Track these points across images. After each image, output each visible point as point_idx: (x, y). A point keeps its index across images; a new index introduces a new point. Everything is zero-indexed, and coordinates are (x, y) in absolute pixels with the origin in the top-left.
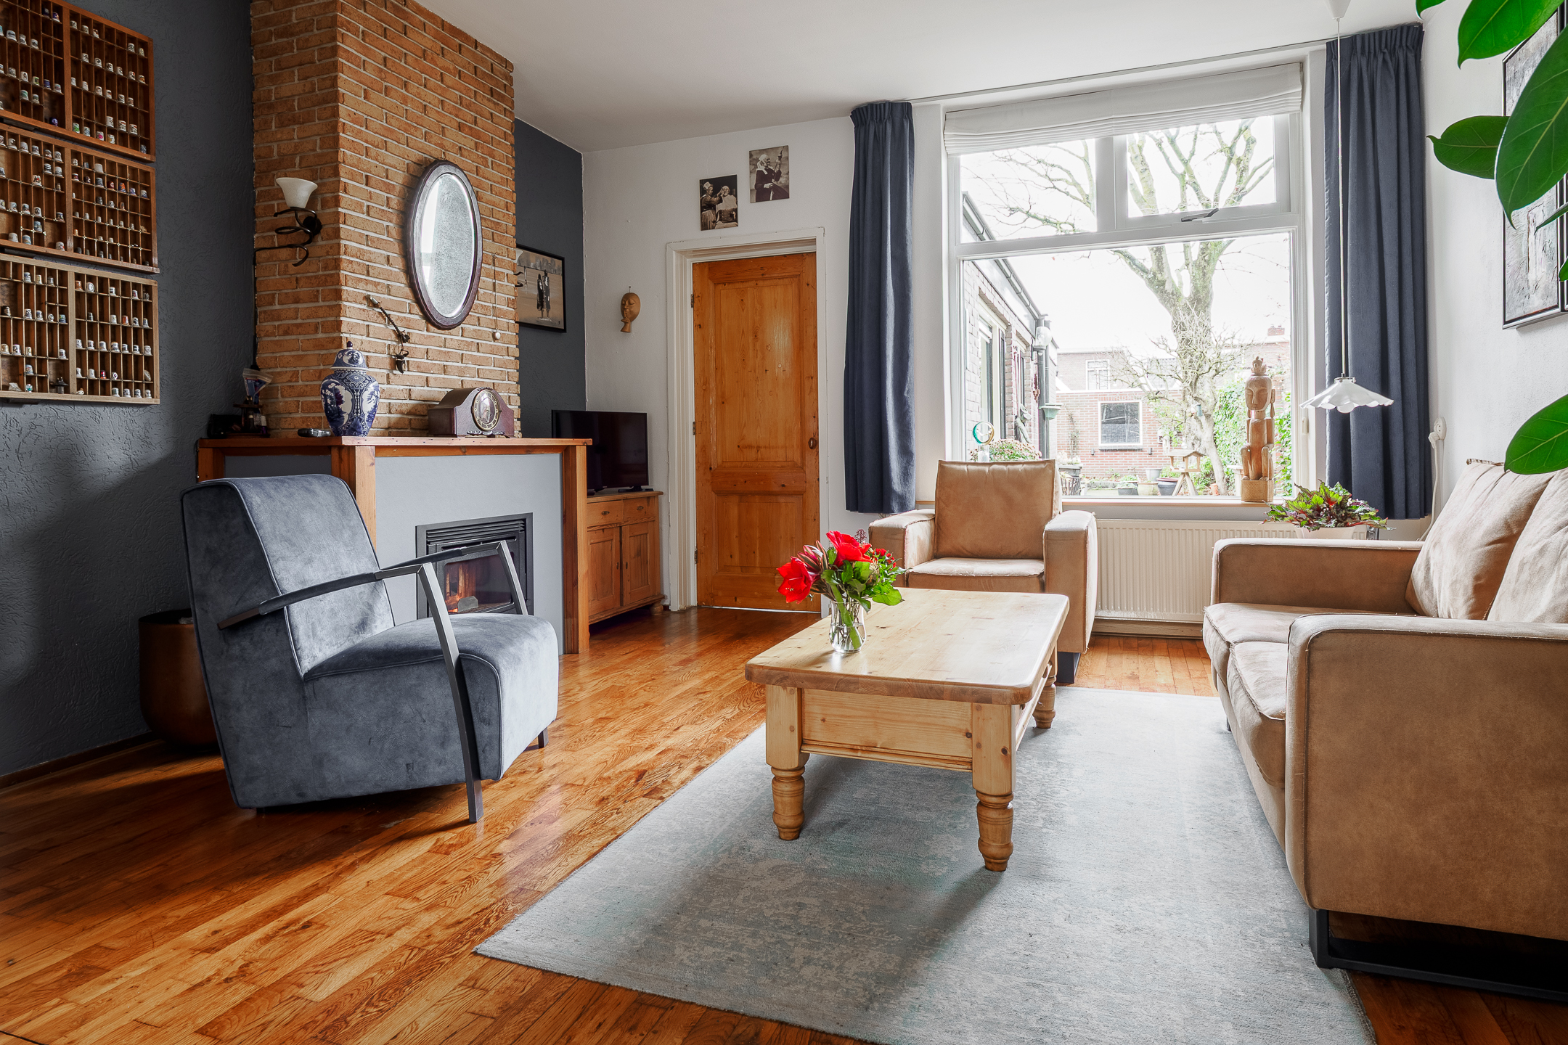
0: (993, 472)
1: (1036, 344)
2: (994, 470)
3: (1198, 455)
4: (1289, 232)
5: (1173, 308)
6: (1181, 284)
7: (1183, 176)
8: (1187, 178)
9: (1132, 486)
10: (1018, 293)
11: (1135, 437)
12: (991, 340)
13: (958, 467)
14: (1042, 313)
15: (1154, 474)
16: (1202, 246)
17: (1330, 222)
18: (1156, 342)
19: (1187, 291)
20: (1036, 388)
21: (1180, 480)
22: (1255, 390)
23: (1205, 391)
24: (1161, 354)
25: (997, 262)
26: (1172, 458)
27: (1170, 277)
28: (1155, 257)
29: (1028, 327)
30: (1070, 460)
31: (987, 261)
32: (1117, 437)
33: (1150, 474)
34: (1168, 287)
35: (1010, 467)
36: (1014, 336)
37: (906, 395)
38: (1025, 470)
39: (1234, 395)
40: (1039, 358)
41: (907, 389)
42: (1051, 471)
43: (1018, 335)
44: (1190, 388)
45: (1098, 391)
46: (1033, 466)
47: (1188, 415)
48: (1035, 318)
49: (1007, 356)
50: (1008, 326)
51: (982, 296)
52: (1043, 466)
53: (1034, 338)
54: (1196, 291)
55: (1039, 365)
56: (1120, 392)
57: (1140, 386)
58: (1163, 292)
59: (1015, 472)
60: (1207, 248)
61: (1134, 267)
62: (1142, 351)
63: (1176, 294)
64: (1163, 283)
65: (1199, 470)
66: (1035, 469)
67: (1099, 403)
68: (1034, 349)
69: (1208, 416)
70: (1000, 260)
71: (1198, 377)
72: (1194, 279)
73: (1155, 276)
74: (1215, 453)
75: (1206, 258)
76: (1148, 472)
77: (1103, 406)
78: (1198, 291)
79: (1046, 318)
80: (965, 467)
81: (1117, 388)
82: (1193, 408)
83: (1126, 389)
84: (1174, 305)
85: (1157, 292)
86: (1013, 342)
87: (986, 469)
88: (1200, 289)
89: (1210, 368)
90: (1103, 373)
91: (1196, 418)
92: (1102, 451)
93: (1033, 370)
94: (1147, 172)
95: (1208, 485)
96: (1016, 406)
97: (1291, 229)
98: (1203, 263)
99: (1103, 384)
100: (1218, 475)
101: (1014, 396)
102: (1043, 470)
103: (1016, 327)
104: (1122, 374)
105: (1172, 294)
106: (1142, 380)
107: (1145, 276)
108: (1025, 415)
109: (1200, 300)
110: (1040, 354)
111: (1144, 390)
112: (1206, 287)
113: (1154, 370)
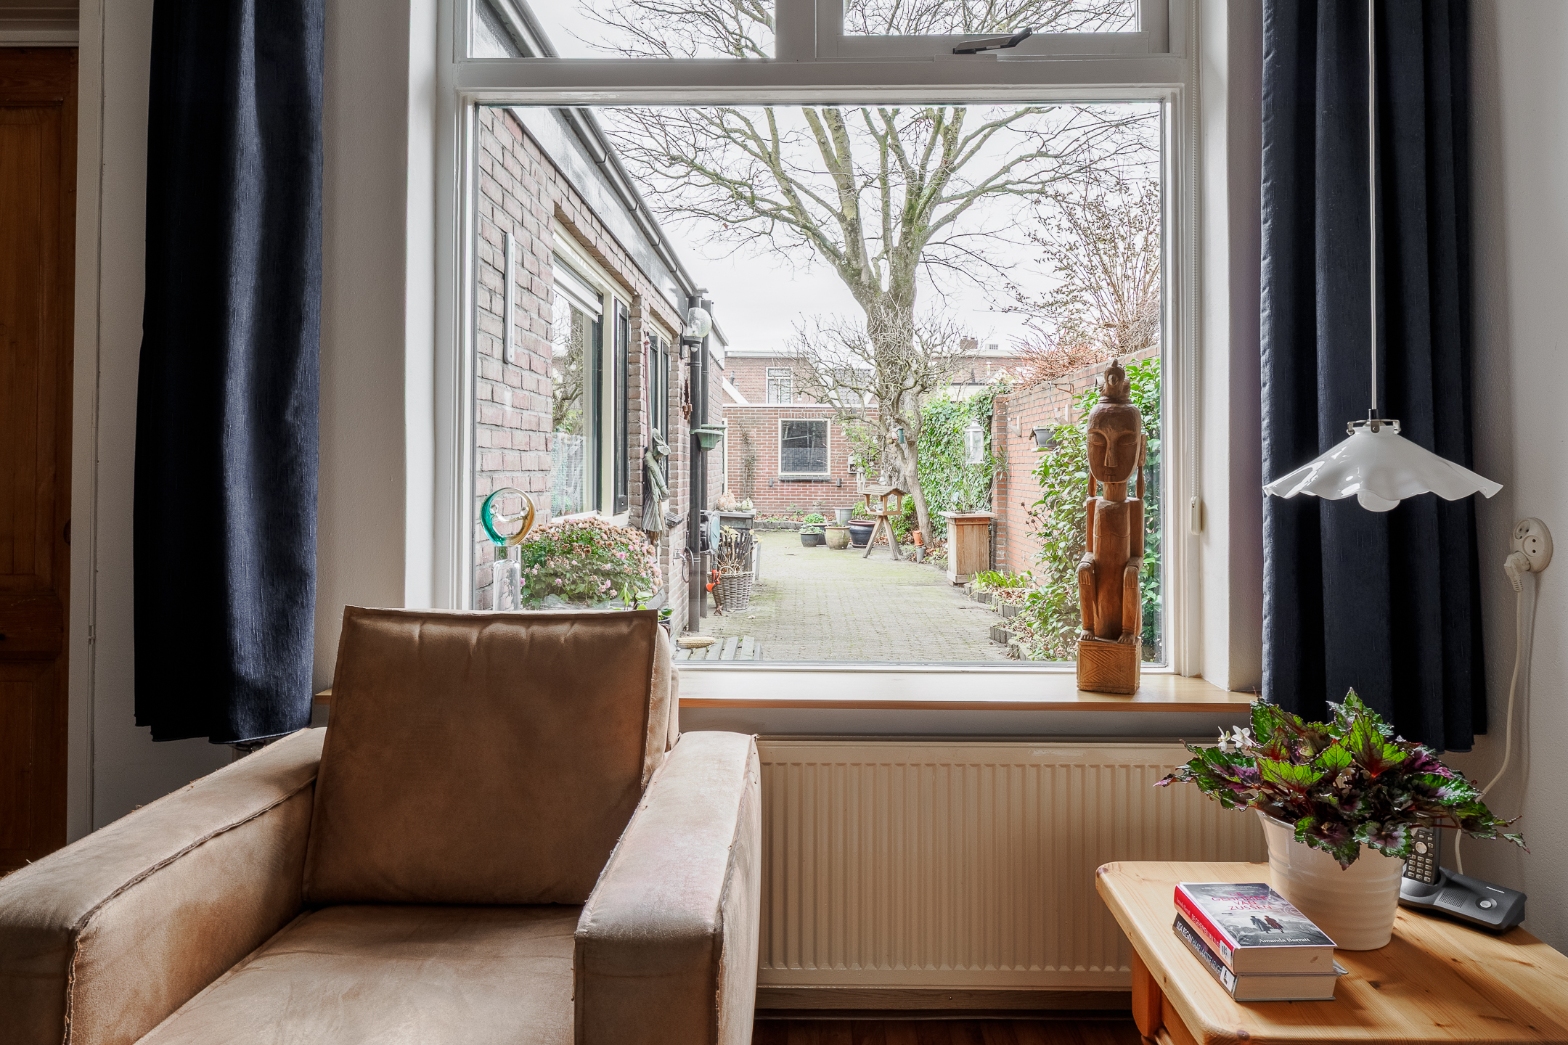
0: (489, 645)
1: (688, 333)
2: (492, 638)
3: (898, 492)
4: (1162, 101)
5: (870, 305)
6: (879, 275)
7: (885, 137)
8: (889, 141)
9: (818, 531)
10: (630, 210)
11: (820, 465)
12: (601, 317)
13: (394, 628)
14: (699, 287)
15: (845, 515)
16: (904, 230)
17: (1275, 60)
18: (852, 345)
19: (885, 285)
20: (686, 401)
21: (877, 523)
22: (1110, 435)
23: (907, 411)
24: (857, 362)
25: (566, 117)
26: (868, 496)
27: (867, 265)
28: (849, 239)
29: (676, 306)
30: (739, 505)
31: (544, 109)
32: (800, 464)
33: (840, 515)
34: (864, 277)
35: (537, 629)
36: (645, 315)
37: (289, 417)
38: (576, 641)
39: (942, 418)
40: (693, 356)
41: (293, 403)
42: (644, 644)
43: (654, 313)
44: (890, 407)
45: (779, 405)
46: (598, 630)
47: (889, 441)
48: (688, 295)
49: (631, 347)
50: (636, 298)
51: (559, 215)
52: (624, 629)
53: (684, 323)
54: (896, 286)
55: (692, 365)
56: (804, 406)
57: (830, 402)
58: (858, 283)
59: (551, 643)
60: (910, 233)
61: (825, 249)
62: (832, 354)
63: (874, 287)
64: (858, 273)
65: (899, 512)
66: (603, 639)
67: (780, 420)
68: (685, 342)
69: (911, 444)
70: (573, 109)
71: (901, 392)
72: (894, 271)
73: (849, 263)
74: (918, 491)
75: (909, 245)
76: (837, 512)
77: (784, 424)
78: (899, 285)
79: (706, 297)
80: (415, 630)
81: (802, 402)
82: (894, 433)
83: (812, 404)
84: (871, 301)
85: (852, 283)
86: (644, 325)
87: (473, 634)
88: (902, 283)
89: (917, 382)
90: (785, 383)
91: (897, 445)
92: (783, 481)
93: (683, 374)
94: (842, 130)
95: (907, 530)
96: (646, 432)
97: (1167, 92)
98: (905, 251)
99: (785, 396)
100: (922, 519)
101: (643, 415)
102: (623, 641)
103: (648, 299)
104: (809, 385)
105: (869, 287)
106: (833, 394)
107: (837, 262)
108: (659, 448)
109: (902, 295)
110: (694, 350)
111: (834, 407)
112: (908, 281)
113: (847, 381)
